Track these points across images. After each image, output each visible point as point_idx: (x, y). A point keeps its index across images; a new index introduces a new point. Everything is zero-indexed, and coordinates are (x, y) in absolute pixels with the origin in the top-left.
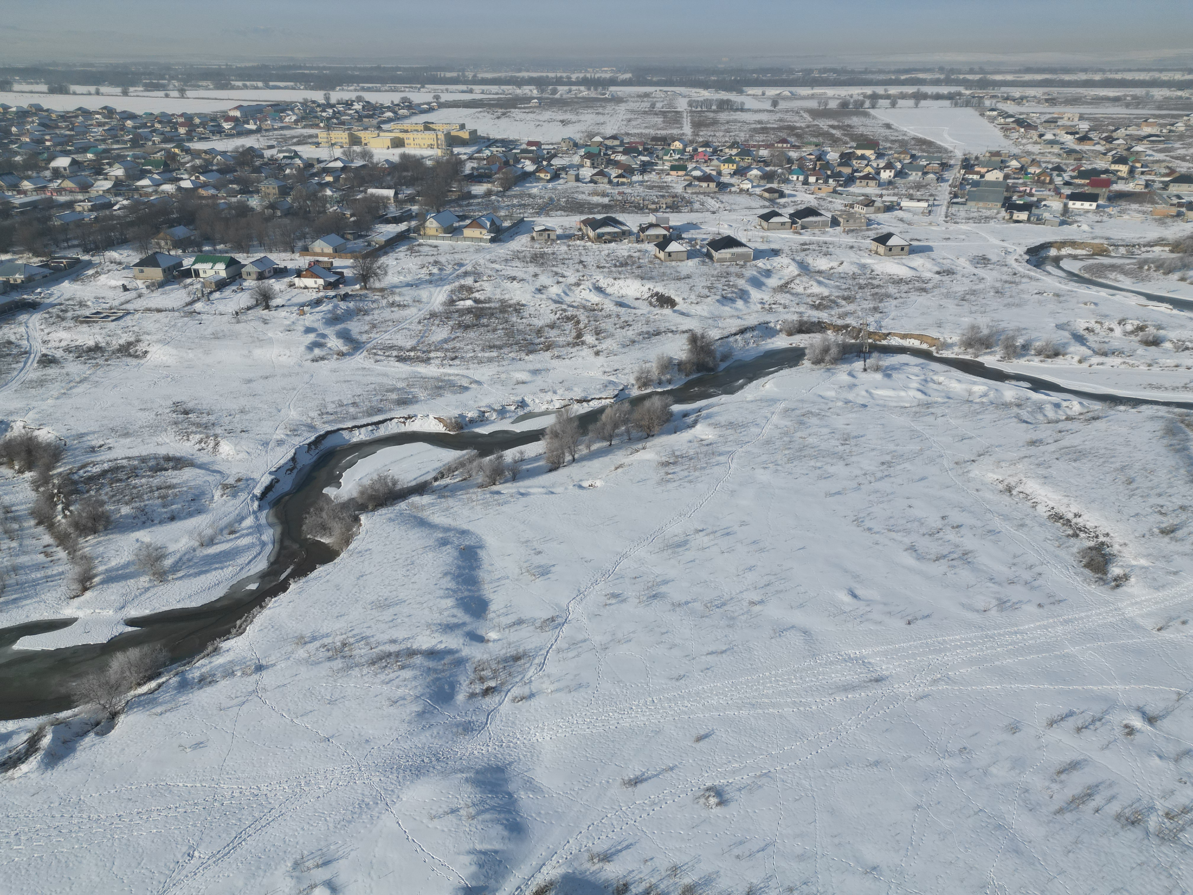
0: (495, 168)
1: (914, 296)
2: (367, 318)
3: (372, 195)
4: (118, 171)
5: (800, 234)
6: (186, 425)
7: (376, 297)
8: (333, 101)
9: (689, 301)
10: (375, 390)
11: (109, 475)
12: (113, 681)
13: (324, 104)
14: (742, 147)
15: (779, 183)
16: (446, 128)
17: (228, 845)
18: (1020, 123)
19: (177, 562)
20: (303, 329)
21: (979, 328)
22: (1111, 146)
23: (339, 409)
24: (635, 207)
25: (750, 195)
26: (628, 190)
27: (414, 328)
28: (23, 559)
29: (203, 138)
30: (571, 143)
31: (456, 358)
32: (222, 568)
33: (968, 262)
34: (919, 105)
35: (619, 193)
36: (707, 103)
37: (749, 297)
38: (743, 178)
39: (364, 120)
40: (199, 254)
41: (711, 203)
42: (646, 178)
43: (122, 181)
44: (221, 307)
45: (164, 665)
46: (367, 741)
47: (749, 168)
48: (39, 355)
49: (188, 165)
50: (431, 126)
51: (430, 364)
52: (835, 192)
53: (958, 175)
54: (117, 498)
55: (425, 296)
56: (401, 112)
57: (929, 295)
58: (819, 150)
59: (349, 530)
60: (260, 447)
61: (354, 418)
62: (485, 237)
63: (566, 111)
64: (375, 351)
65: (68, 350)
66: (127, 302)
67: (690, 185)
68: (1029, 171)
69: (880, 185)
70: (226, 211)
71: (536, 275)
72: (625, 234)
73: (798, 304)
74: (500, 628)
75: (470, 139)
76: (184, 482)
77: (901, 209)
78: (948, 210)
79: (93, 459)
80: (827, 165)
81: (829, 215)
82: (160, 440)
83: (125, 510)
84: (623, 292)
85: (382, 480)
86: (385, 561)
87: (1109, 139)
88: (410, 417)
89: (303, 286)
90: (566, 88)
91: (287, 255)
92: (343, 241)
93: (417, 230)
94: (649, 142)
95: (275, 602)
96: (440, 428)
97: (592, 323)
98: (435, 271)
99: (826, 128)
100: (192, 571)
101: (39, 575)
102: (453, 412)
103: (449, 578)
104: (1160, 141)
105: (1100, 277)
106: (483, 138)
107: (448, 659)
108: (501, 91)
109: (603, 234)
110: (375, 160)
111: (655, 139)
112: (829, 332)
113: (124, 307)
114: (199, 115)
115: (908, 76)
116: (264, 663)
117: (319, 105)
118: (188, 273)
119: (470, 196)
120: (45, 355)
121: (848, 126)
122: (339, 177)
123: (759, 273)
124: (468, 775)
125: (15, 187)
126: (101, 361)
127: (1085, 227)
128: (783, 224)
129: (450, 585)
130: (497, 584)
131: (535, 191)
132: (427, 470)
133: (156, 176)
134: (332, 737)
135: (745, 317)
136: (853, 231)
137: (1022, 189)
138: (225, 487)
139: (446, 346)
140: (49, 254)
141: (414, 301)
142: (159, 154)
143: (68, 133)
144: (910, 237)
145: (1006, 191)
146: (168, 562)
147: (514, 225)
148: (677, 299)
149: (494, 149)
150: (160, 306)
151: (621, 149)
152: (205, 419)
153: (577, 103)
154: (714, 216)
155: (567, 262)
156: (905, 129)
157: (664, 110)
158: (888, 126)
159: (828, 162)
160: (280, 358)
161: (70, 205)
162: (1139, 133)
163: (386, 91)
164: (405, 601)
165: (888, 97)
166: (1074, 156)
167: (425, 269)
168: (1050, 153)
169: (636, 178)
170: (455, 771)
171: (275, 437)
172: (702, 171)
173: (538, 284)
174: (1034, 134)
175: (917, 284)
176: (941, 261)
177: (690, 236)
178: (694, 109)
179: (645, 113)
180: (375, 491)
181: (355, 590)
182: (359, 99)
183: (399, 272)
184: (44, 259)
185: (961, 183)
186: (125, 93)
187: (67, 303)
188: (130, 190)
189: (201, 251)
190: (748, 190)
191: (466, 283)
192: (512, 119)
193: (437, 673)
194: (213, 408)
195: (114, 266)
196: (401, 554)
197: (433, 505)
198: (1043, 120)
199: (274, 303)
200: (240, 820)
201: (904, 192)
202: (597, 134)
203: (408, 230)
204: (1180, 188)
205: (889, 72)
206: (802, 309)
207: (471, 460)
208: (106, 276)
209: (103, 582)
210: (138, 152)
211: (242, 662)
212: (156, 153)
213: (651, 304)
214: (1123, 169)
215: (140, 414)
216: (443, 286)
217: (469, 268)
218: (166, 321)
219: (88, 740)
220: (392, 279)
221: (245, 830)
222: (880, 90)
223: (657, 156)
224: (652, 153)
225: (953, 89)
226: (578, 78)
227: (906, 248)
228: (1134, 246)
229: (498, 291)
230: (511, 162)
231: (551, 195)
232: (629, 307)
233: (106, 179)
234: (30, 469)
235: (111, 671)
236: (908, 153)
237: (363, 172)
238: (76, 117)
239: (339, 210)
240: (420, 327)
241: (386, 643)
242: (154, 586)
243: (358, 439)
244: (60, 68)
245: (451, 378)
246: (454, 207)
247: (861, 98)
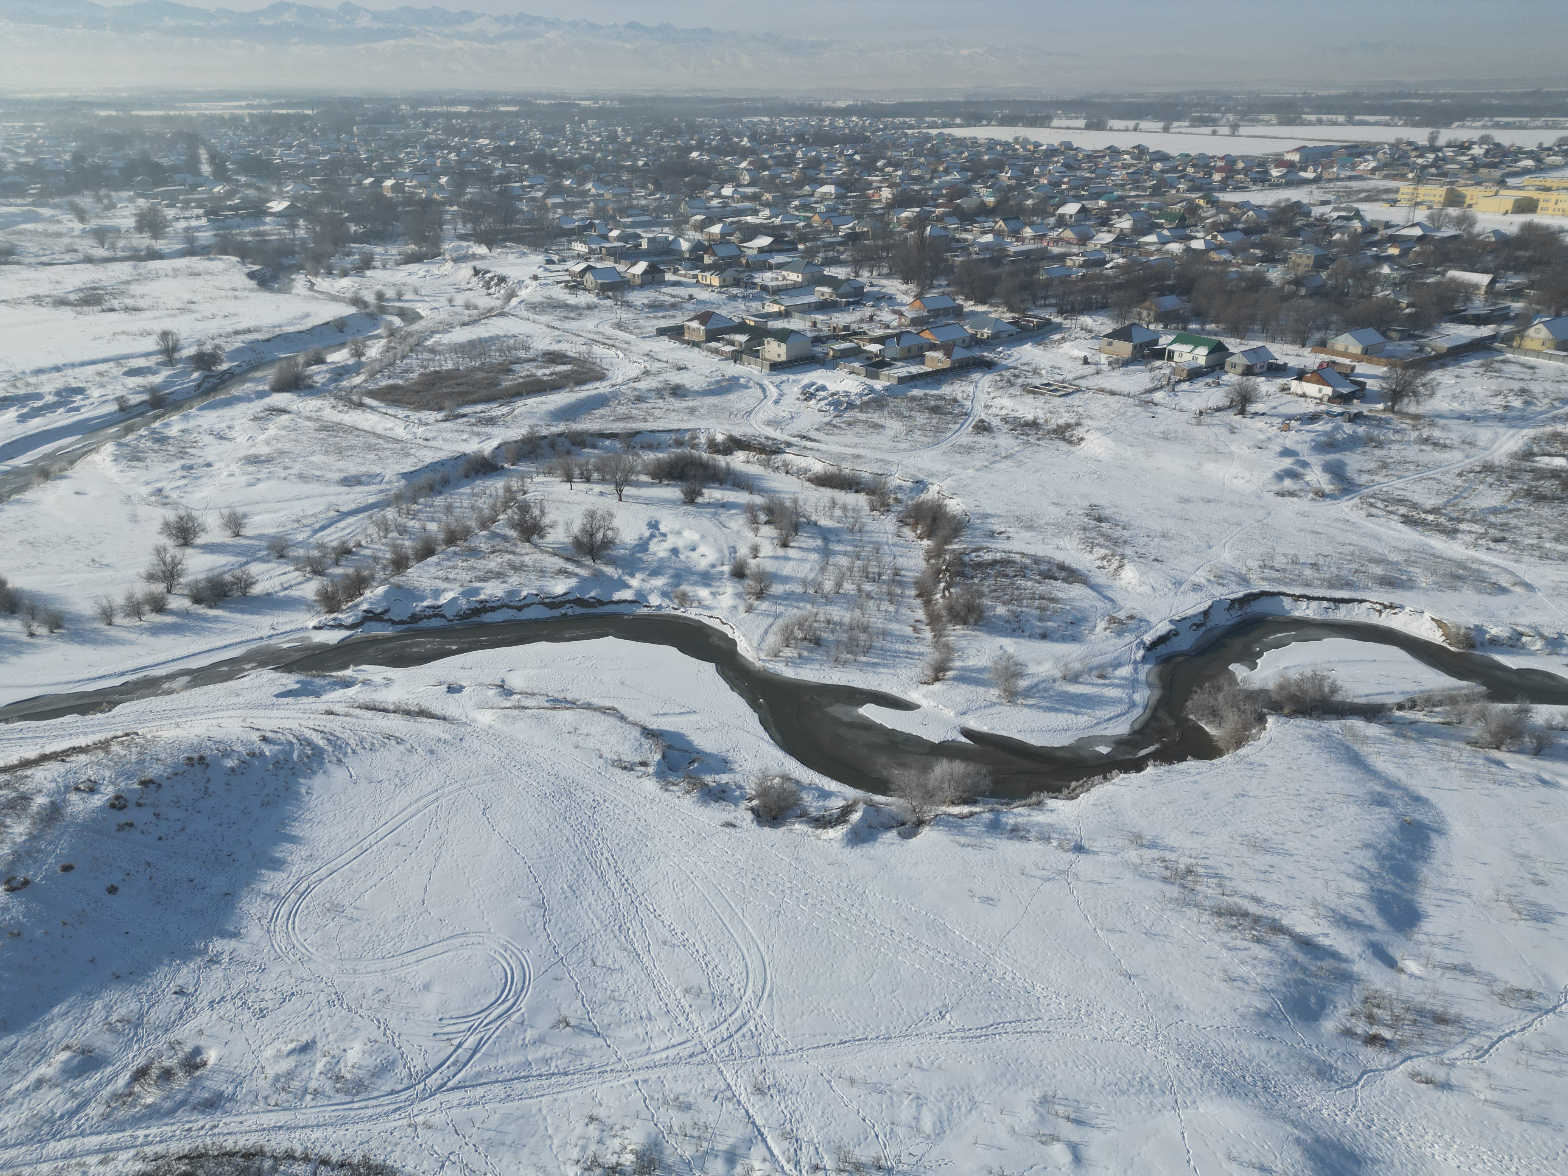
2: (1378, 452)
3: (1453, 280)
4: (1125, 223)
6: (1094, 534)
7: (1403, 426)
8: (1441, 142)
10: (1352, 554)
11: (998, 567)
12: (930, 787)
13: (1424, 147)
17: (982, 1028)
19: (1032, 687)
20: (1279, 449)
23: (1290, 567)
27: (1448, 480)
28: (894, 627)
29: (1240, 188)
31: (1503, 540)
32: (1077, 714)
39: (1482, 170)
40: (1183, 332)
43: (1126, 235)
44: (1184, 401)
45: (983, 794)
46: (1177, 1007)
48: (977, 419)
49: (1208, 221)
51: (1454, 539)
54: (998, 594)
55: (1484, 438)
56: (1551, 160)
59: (1246, 729)
60: (1170, 586)
61: (1308, 585)
64: (1372, 500)
65: (1005, 420)
66: (1082, 377)
70: (1234, 283)
74: (1427, 961)
76: (1070, 600)
79: (989, 545)
82: (1061, 543)
83: (1001, 610)
85: (1317, 680)
86: (1283, 789)
88: (1391, 607)
89: (1300, 392)
91: (1293, 349)
92: (1381, 339)
93: (1507, 339)
95: (1123, 779)
96: (1436, 637)
98: (1517, 403)
100: (1044, 704)
101: (902, 647)
102: (1468, 619)
103: (1370, 853)
107: (1328, 964)
110: (1476, 229)
113: (1077, 382)
114: (1244, 158)
116: (1086, 846)
117: (1417, 149)
118: (1160, 354)
120: (982, 421)
122: (1410, 249)
124: (1303, 1136)
125: (1016, 234)
126: (1032, 439)
129: (1367, 864)
130: (1448, 897)
132: (1391, 688)
133: (1166, 232)
134: (1136, 976)
138: (1113, 620)
139: (1492, 518)
140: (1023, 311)
141: (1463, 442)
142: (1179, 205)
143: (1088, 175)
146: (1023, 683)
150: (1115, 388)
152: (1118, 533)
160: (1235, 481)
161: (1062, 257)
163: (1537, 128)
164: (1291, 855)
167: (1499, 398)
170: (1285, 1118)
171: (1192, 578)
180: (1302, 691)
181: (1227, 809)
182: (1485, 140)
183: (1454, 397)
184: (1017, 316)
186: (1166, 130)
187: (1023, 368)
188: (1131, 246)
189: (1185, 329)
193: (1305, 973)
194: (1132, 522)
195: (1083, 334)
196: (1308, 790)
197: (1382, 741)
199: (1252, 408)
200: (1002, 1008)
203: (1493, 338)
207: (1470, 699)
208: (1072, 343)
209: (955, 679)
210: (1155, 201)
211: (1063, 832)
212: (1175, 204)
215: (1052, 508)
216: (1522, 428)
218: (1116, 406)
219: (891, 835)
220: (1439, 403)
221: (1004, 1023)
233: (1109, 231)
234: (929, 537)
235: (932, 775)
237: (1450, 246)
238: (1103, 157)
239: (1392, 296)
240: (1458, 482)
241: (1246, 897)
242: (1001, 704)
243: (1302, 615)
244: (1106, 101)
245: (1485, 568)
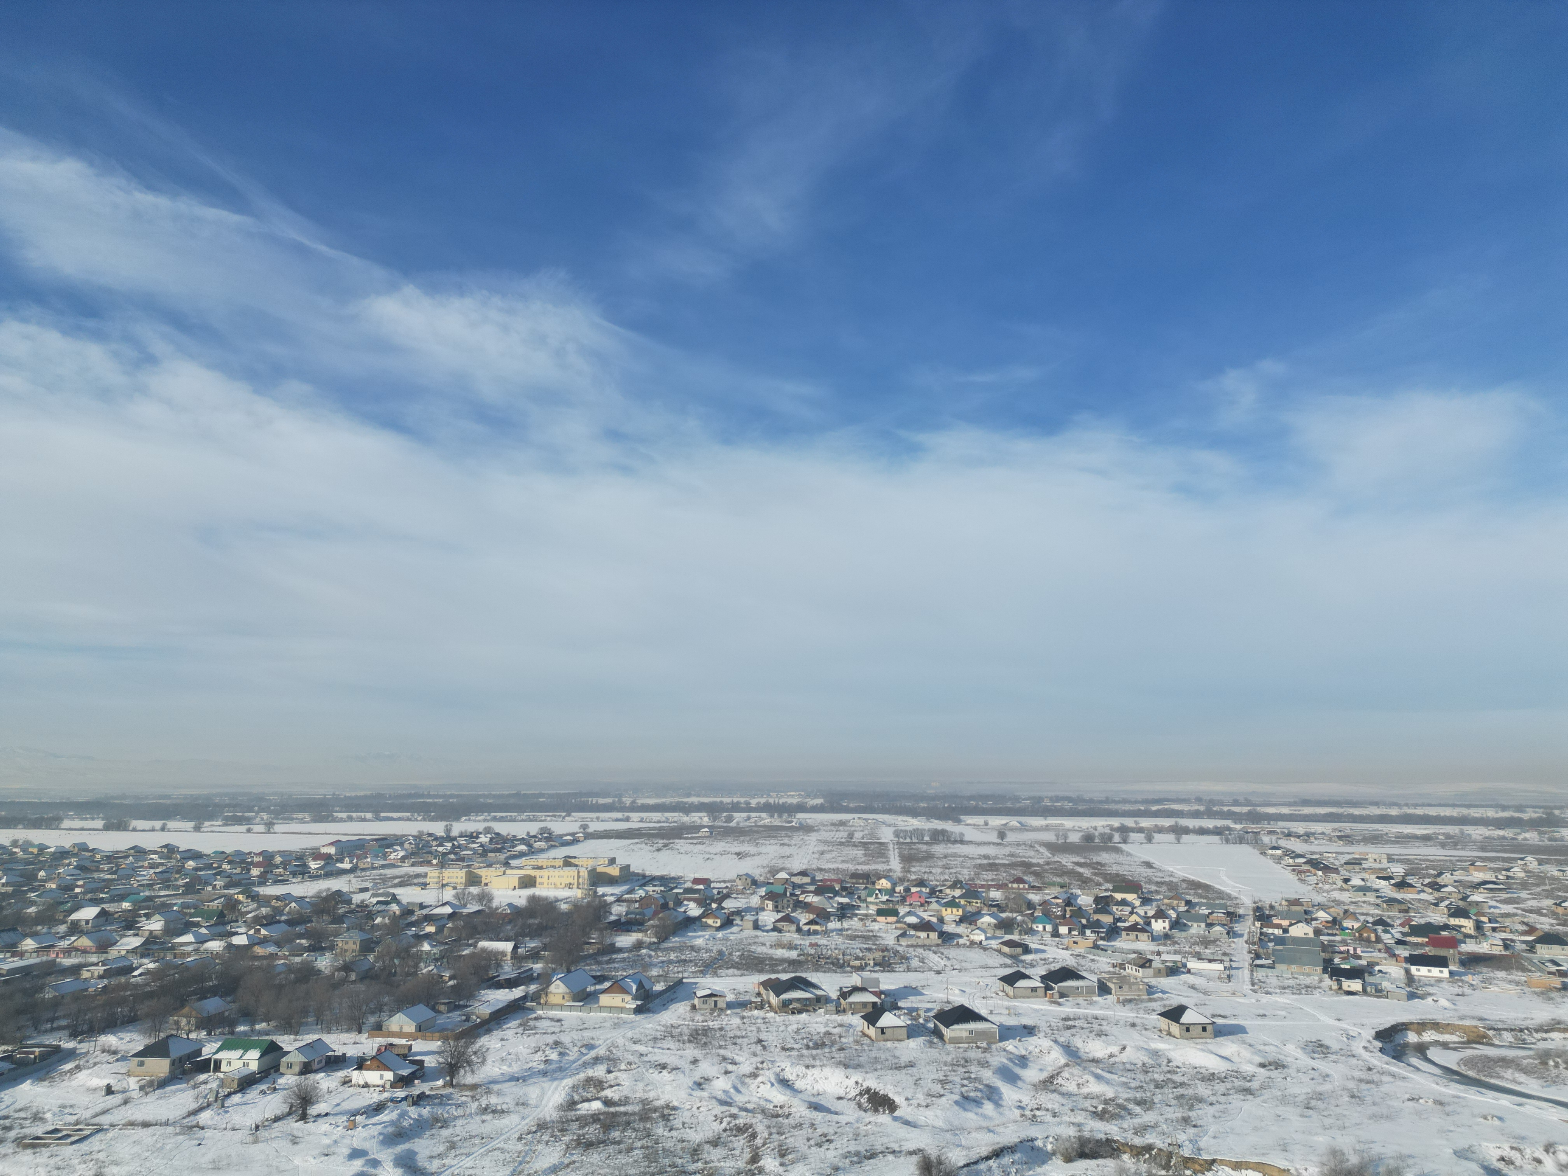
0: (649, 912)
1: (1236, 1100)
2: (445, 1133)
3: (484, 950)
4: (156, 925)
5: (1059, 1004)
7: (464, 1098)
8: (455, 833)
9: (914, 1102)
13: (442, 837)
14: (967, 887)
15: (1020, 934)
16: (591, 864)
18: (1315, 864)
20: (346, 1151)
21: (1343, 1154)
22: (1440, 894)
24: (832, 963)
25: (985, 949)
26: (822, 941)
27: (511, 1147)
29: (280, 881)
30: (749, 881)
33: (1299, 1050)
34: (1182, 841)
35: (811, 945)
36: (918, 833)
37: (1001, 1098)
38: (973, 927)
39: (489, 854)
40: (230, 1036)
41: (934, 959)
42: (846, 924)
43: (156, 937)
44: (236, 1117)
47: (978, 914)
49: (250, 915)
50: (572, 860)
52: (1096, 947)
53: (1253, 928)
55: (534, 1096)
56: (537, 845)
57: (1258, 1100)
58: (1066, 892)
62: (628, 1006)
63: (743, 841)
66: (105, 1112)
67: (903, 935)
68: (1345, 925)
69: (1154, 939)
70: (282, 976)
71: (695, 1062)
72: (821, 1001)
73: (1072, 1110)
75: (620, 877)
77: (1189, 971)
78: (1252, 975)
80: (1079, 912)
81: (1095, 978)
84: (819, 1087)
87: (1436, 886)
89: (362, 1083)
90: (744, 815)
91: (349, 1037)
92: (432, 1014)
93: (536, 997)
94: (848, 879)
97: (775, 1136)
98: (554, 1056)
99: (1070, 866)
104: (1500, 889)
105: (1492, 1077)
106: (638, 874)
108: (664, 819)
109: (791, 1001)
110: (494, 904)
111: (855, 876)
112: (1125, 1157)
113: (96, 1120)
114: (281, 853)
115: (1160, 807)
117: (436, 839)
118: (205, 1066)
119: (613, 949)
121: (1098, 863)
122: (444, 926)
123: (1010, 1060)
125: (12, 947)
127: (1443, 1002)
128: (1034, 989)
131: (699, 942)
133: (203, 931)
135: (998, 1129)
136: (1130, 1001)
137: (1343, 949)
140: (20, 1041)
141: (517, 1104)
142: (216, 902)
143: (109, 876)
144: (1212, 1012)
145: (1323, 951)
147: (669, 989)
148: (898, 1100)
149: (650, 888)
150: (149, 1118)
151: (812, 888)
153: (757, 832)
154: (940, 977)
155: (739, 1041)
156: (1171, 869)
157: (865, 840)
158: (1148, 865)
159: (1080, 908)
161: (75, 970)
162: (1469, 878)
163: (523, 820)
165: (1141, 830)
166: (1397, 906)
167: (540, 1053)
168: (1364, 902)
169: (833, 925)
172: (918, 916)
173: (697, 1076)
174: (1338, 879)
175: (1238, 1083)
176: (1262, 1048)
177: (909, 1005)
178: (901, 840)
179: (841, 844)
182: (487, 830)
183: (502, 1060)
184: (10, 1048)
185: (1260, 939)
186: (197, 829)
187: (17, 1115)
188: (163, 949)
189: (232, 1033)
190: (981, 942)
191: (596, 1074)
192: (676, 852)
195: (105, 1057)
198: (1343, 862)
199: (313, 1110)
201: (1187, 949)
202: (782, 869)
203: (524, 998)
204: (1551, 951)
205: (1136, 802)
206: (1079, 1118)
208: (90, 1071)
210: (190, 899)
212: (212, 901)
213: (860, 1106)
214: (1468, 925)
216: (562, 1079)
217: (601, 1051)
218: (150, 1141)
220: (491, 1069)
222: (1129, 822)
223: (859, 898)
224: (853, 893)
225: (1220, 823)
226: (758, 803)
227: (1209, 1028)
228: (1521, 1030)
229: (640, 1085)
230: (671, 904)
231: (720, 947)
232: (828, 1111)
233: (136, 935)
236: (1181, 899)
237: (477, 920)
238: (127, 857)
239: (435, 971)
240: (520, 1146)
246: (591, 965)
247: (1107, 831)
